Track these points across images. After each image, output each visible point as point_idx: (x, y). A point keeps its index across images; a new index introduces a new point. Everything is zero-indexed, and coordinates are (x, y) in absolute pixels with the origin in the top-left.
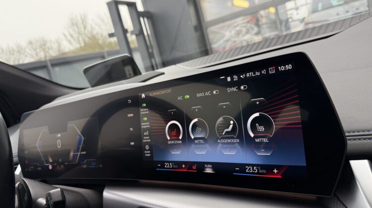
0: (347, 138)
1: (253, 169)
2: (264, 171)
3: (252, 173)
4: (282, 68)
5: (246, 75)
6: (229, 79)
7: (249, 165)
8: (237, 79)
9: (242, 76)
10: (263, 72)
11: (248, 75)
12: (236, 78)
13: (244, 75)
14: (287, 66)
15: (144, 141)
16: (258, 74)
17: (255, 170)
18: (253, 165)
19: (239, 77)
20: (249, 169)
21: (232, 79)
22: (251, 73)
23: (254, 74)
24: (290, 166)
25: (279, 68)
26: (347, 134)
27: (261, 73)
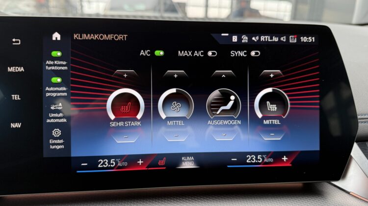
1: (257, 159)
2: (271, 160)
3: (255, 164)
4: (304, 39)
5: (260, 38)
6: (235, 39)
7: (251, 153)
8: (247, 41)
9: (253, 39)
10: (282, 39)
11: (262, 38)
12: (245, 39)
13: (257, 38)
14: (310, 38)
15: (48, 121)
16: (275, 39)
17: (260, 160)
18: (256, 154)
19: (250, 39)
20: (252, 159)
21: (240, 39)
22: (266, 37)
23: (271, 38)
24: (302, 152)
25: (302, 38)
27: (279, 39)
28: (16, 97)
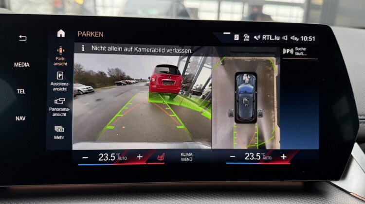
0: (360, 121)
1: (255, 156)
2: (270, 158)
3: (254, 161)
4: (305, 38)
5: (261, 37)
6: (237, 37)
7: (250, 151)
8: (248, 40)
9: (255, 37)
10: (284, 38)
11: (264, 37)
12: (247, 38)
13: (259, 37)
14: (310, 37)
16: (277, 38)
17: (258, 157)
18: (255, 151)
19: (252, 38)
20: (250, 156)
21: (241, 38)
22: (268, 36)
23: (273, 37)
24: (301, 150)
25: (302, 37)
26: (359, 117)
27: (281, 38)
28: (21, 91)
